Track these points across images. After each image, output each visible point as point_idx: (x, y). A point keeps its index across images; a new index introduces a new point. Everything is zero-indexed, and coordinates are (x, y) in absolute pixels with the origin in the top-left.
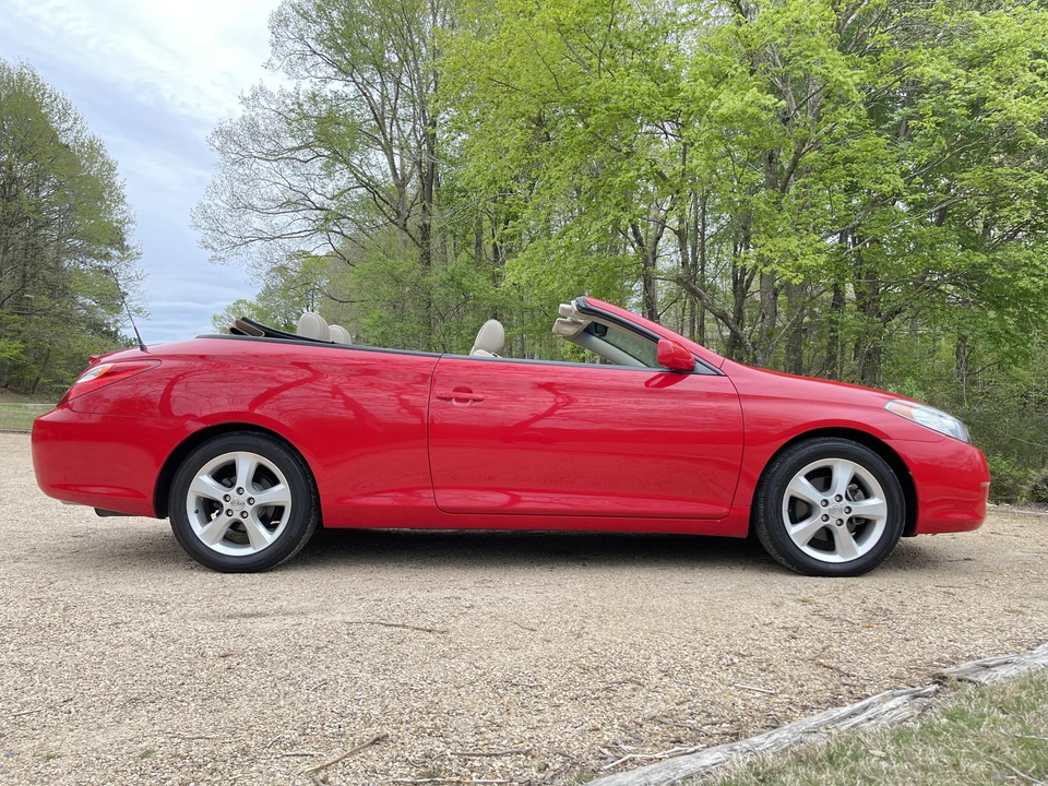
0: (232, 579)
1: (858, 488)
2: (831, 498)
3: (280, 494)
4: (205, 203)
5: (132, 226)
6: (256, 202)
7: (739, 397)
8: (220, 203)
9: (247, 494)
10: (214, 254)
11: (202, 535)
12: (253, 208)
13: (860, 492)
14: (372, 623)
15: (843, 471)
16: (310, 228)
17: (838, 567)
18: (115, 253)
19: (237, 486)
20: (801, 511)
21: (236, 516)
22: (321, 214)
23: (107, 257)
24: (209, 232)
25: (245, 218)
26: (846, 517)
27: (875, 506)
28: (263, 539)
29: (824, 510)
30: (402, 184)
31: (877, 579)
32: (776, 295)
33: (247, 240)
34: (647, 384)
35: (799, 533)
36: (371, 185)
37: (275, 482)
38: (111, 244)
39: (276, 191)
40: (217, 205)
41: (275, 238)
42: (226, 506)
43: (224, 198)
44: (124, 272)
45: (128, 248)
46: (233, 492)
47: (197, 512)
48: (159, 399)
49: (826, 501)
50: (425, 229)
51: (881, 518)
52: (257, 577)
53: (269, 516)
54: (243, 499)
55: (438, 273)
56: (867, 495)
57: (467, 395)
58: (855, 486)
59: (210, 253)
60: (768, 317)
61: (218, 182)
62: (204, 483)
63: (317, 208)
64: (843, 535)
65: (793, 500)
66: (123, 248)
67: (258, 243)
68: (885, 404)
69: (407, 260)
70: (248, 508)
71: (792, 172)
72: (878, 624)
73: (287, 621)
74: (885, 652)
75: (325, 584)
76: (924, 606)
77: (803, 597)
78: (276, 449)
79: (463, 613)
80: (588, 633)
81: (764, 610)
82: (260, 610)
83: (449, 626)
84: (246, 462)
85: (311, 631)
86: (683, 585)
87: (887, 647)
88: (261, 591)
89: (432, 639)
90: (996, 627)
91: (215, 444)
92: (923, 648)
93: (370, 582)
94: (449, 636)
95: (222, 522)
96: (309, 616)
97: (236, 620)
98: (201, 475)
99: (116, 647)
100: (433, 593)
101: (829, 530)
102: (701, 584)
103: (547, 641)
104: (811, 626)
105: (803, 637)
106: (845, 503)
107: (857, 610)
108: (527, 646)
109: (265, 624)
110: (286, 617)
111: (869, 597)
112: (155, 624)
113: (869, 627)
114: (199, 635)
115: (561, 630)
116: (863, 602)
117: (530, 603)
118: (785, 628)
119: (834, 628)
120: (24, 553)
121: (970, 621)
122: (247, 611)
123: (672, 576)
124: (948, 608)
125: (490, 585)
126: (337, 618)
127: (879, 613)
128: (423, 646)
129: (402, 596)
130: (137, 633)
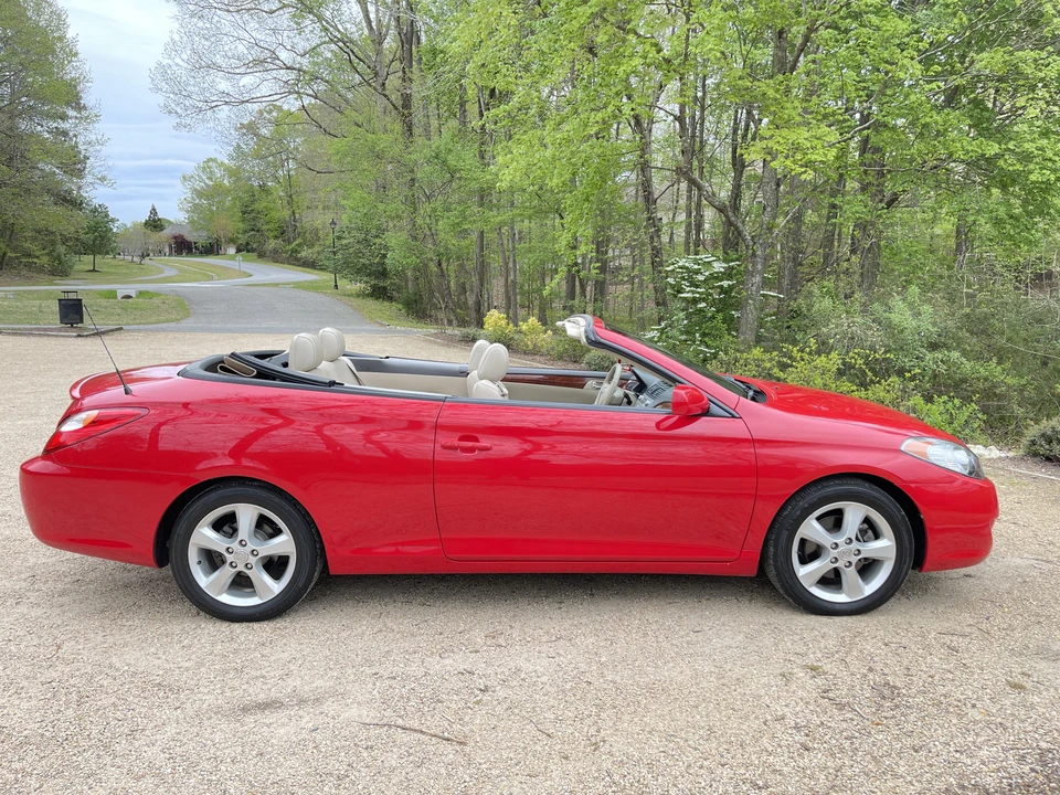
0: (237, 627)
1: (870, 530)
2: (841, 540)
3: (284, 544)
4: (165, 62)
5: (90, 84)
6: (219, 60)
7: (754, 442)
8: (180, 65)
9: (250, 547)
10: (178, 120)
11: (208, 586)
12: (219, 69)
13: (870, 533)
14: (390, 726)
15: (854, 514)
16: (282, 91)
17: (844, 607)
18: (71, 113)
19: (239, 539)
20: (811, 553)
21: (241, 568)
22: (293, 75)
23: (64, 117)
24: (172, 96)
25: (209, 79)
26: (855, 560)
27: (884, 546)
28: (270, 590)
29: (834, 553)
30: (378, 40)
31: (882, 618)
32: (778, 185)
33: (214, 104)
34: (658, 425)
35: (807, 573)
36: (345, 42)
37: (278, 532)
38: (68, 104)
39: (241, 48)
40: (177, 65)
41: (243, 102)
42: (229, 558)
43: (185, 56)
44: (85, 137)
45: (85, 108)
46: (235, 545)
47: (199, 563)
48: (148, 436)
49: (836, 544)
50: (407, 100)
51: (889, 559)
52: (266, 626)
53: (275, 566)
54: (246, 549)
55: (421, 150)
56: (877, 536)
58: (866, 526)
59: (174, 120)
60: (769, 209)
61: (177, 38)
62: (205, 535)
63: (288, 68)
64: (849, 575)
65: (803, 542)
66: (80, 108)
67: (226, 108)
68: (902, 442)
69: (388, 136)
70: (252, 560)
71: (802, 50)
72: (886, 718)
73: (304, 720)
74: (895, 776)
75: (335, 641)
76: (930, 676)
77: (811, 660)
78: (277, 500)
79: (478, 703)
80: (604, 741)
81: (774, 688)
82: (274, 694)
83: (466, 729)
84: (247, 514)
85: (328, 742)
86: (693, 636)
87: (897, 764)
88: (272, 658)
89: (451, 756)
90: (999, 720)
91: (214, 496)
92: (931, 765)
93: (380, 636)
94: (467, 749)
95: (226, 574)
96: (325, 708)
97: (252, 718)
98: (202, 527)
99: (138, 779)
100: (446, 662)
101: (836, 572)
102: (710, 632)
103: (566, 758)
104: (822, 723)
105: (816, 745)
106: (855, 545)
107: (865, 686)
108: (546, 768)
109: (282, 729)
110: (301, 713)
111: (875, 659)
112: (171, 730)
113: (878, 724)
114: (218, 754)
115: (577, 735)
116: (871, 670)
117: (544, 679)
118: (797, 727)
119: (845, 725)
120: (24, 584)
121: (974, 706)
122: (262, 697)
123: (680, 617)
124: (953, 680)
125: (501, 641)
126: (354, 712)
127: (887, 692)
128: (443, 771)
129: (415, 669)
130: (156, 749)
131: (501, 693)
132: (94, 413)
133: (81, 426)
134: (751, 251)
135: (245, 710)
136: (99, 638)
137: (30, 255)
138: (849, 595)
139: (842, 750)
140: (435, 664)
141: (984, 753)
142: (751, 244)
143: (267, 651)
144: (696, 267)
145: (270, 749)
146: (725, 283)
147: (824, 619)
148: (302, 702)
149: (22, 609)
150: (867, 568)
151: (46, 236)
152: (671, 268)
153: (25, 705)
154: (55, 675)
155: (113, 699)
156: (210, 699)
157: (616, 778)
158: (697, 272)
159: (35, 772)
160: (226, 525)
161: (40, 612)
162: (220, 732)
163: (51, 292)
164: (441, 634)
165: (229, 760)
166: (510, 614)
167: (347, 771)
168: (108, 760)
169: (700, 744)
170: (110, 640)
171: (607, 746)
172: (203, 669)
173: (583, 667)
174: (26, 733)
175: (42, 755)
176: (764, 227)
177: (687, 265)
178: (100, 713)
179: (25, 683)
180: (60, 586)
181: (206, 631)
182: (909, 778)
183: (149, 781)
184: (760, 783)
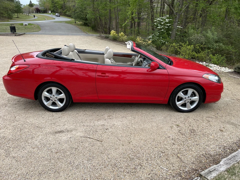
0: (54, 113)
2: (187, 97)
3: (63, 96)
7: (169, 75)
9: (55, 96)
11: (47, 104)
13: (194, 95)
14: (86, 137)
15: (190, 91)
19: (53, 95)
20: (180, 99)
21: (54, 101)
26: (189, 101)
27: (196, 98)
28: (60, 105)
29: (185, 99)
35: (178, 103)
37: (61, 93)
42: (51, 99)
47: (44, 99)
49: (186, 98)
51: (197, 101)
52: (60, 114)
53: (61, 100)
57: (104, 75)
58: (193, 94)
62: (45, 94)
64: (188, 104)
65: (178, 97)
70: (56, 99)
72: (192, 137)
73: (68, 136)
74: (192, 151)
75: (75, 117)
76: (203, 128)
77: (177, 123)
78: (61, 86)
79: (105, 132)
80: (131, 142)
81: (169, 130)
82: (62, 129)
83: (102, 138)
84: (54, 89)
85: (73, 141)
86: (152, 117)
87: (192, 148)
88: (61, 121)
89: (99, 144)
90: (216, 139)
91: (46, 85)
92: (200, 149)
93: (85, 116)
94: (103, 143)
95: (50, 102)
96: (73, 133)
97: (57, 135)
98: (45, 92)
99: (33, 149)
100: (99, 122)
101: (185, 103)
102: (156, 116)
103: (123, 145)
104: (178, 138)
105: (176, 143)
106: (190, 98)
107: (188, 130)
108: (119, 147)
109: (64, 137)
110: (68, 134)
111: (191, 123)
112: (40, 137)
113: (190, 139)
114: (50, 143)
115: (126, 140)
116: (190, 126)
117: (120, 127)
118: (172, 139)
119: (183, 139)
120: (7, 102)
121: (211, 135)
122: (59, 130)
123: (150, 112)
124: (207, 129)
125: (111, 117)
126: (79, 134)
127: (193, 131)
128: (97, 148)
129: (92, 124)
130: (37, 142)
131: (110, 130)
132: (18, 66)
133: (15, 69)
134: (175, 17)
135: (56, 133)
136: (24, 115)
137: (2, 14)
138: (187, 108)
139: (181, 144)
140: (96, 123)
141: (212, 146)
142: (175, 14)
143: (60, 119)
144: (162, 20)
145: (61, 142)
146: (168, 25)
147: (181, 113)
148: (68, 131)
149: (7, 108)
150: (192, 103)
151: (6, 9)
152: (156, 20)
153: (9, 131)
154: (15, 124)
155: (28, 130)
156: (48, 130)
157: (133, 150)
158: (162, 22)
159: (12, 147)
160: (50, 92)
161: (10, 109)
162: (51, 138)
163: (8, 24)
164: (98, 115)
165: (53, 144)
166: (113, 111)
167: (77, 147)
168: (27, 144)
169: (151, 143)
170: (27, 116)
171: (132, 143)
172: (47, 123)
173: (128, 124)
174: (9, 138)
175: (13, 143)
176: (179, 10)
177: (159, 20)
178: (25, 133)
179: (8, 126)
180: (15, 102)
181: (47, 114)
182: (195, 152)
183: (36, 149)
184: (163, 152)
